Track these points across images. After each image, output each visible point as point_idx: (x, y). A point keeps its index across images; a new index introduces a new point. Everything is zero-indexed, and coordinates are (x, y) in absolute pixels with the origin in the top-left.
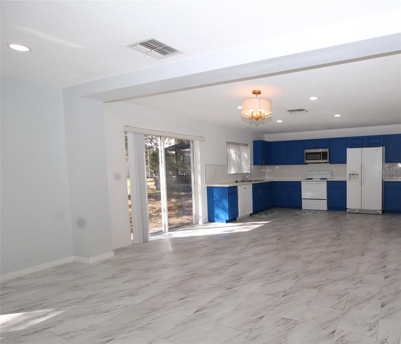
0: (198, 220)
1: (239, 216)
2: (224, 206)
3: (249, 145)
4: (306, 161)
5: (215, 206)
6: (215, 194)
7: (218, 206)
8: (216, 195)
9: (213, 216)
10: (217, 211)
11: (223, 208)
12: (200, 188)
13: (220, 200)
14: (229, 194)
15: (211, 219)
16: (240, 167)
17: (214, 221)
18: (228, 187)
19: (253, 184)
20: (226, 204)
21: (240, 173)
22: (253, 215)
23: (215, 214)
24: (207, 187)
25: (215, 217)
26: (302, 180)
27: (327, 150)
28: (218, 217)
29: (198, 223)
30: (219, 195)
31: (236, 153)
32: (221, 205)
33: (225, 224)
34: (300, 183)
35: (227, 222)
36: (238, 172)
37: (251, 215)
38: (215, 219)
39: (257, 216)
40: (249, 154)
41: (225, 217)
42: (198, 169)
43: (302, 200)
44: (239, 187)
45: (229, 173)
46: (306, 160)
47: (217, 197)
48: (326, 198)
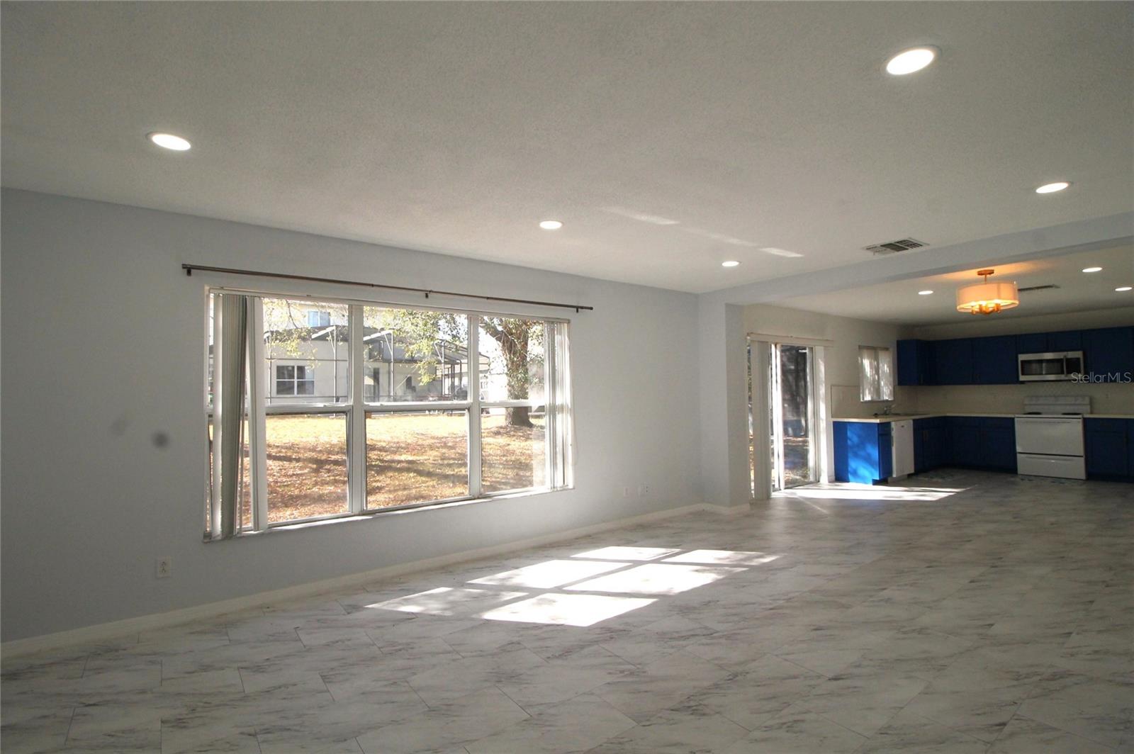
0: (820, 476)
1: (894, 476)
2: (869, 455)
3: (891, 349)
4: (1022, 378)
5: (850, 455)
6: (849, 434)
7: (856, 456)
8: (853, 438)
9: (846, 471)
10: (853, 464)
11: (868, 460)
12: (823, 425)
13: (862, 445)
14: (879, 435)
15: (840, 476)
16: (877, 390)
17: (846, 481)
18: (878, 424)
19: (914, 420)
20: (874, 453)
21: (877, 400)
22: (914, 477)
23: (849, 469)
24: (835, 423)
25: (851, 474)
26: (1017, 416)
27: (1078, 354)
28: (855, 474)
29: (819, 481)
30: (859, 437)
31: (871, 364)
32: (862, 453)
33: (870, 486)
34: (1011, 422)
35: (876, 483)
36: (875, 398)
37: (910, 476)
38: (850, 477)
39: (921, 478)
40: (891, 365)
41: (872, 474)
42: (821, 392)
43: (1018, 455)
44: (893, 425)
45: (862, 400)
46: (1023, 374)
47: (855, 439)
48: (1081, 451)
